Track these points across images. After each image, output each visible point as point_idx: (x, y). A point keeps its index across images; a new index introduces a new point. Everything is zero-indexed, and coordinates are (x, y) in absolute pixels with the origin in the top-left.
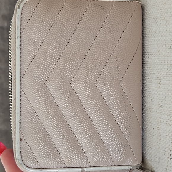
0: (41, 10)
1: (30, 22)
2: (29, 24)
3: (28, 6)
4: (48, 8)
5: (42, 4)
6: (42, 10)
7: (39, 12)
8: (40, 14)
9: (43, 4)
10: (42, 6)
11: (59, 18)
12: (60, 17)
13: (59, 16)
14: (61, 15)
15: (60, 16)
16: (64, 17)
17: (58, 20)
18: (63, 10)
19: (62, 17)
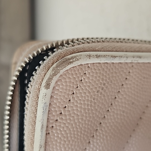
0: (91, 87)
1: (67, 113)
2: (64, 118)
3: (66, 82)
4: (104, 84)
5: (93, 76)
6: (92, 89)
7: (85, 93)
8: (87, 96)
9: (95, 75)
10: (92, 80)
11: (120, 101)
12: (121, 99)
13: (119, 97)
14: (122, 95)
15: (121, 97)
16: (127, 98)
17: (116, 103)
18: (126, 84)
19: (125, 98)
